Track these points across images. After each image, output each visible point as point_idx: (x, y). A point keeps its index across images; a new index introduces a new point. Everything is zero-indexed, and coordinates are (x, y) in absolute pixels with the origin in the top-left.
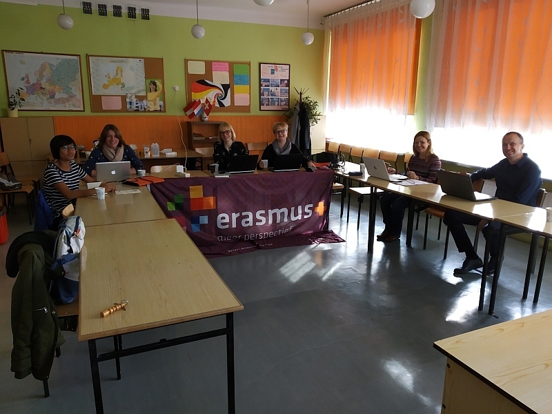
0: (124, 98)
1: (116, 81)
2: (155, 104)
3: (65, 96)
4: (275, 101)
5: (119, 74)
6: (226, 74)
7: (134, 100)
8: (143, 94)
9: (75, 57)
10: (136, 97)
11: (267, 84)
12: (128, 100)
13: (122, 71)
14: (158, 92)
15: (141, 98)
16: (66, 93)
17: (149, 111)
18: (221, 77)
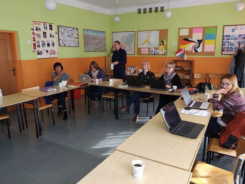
0: (149, 49)
1: (147, 41)
2: (162, 51)
3: (129, 48)
4: (233, 49)
5: (149, 38)
6: (201, 34)
7: (154, 50)
8: (157, 47)
9: (134, 33)
10: (154, 48)
11: (228, 38)
12: (151, 50)
13: (149, 37)
14: (164, 46)
15: (156, 49)
16: (129, 47)
17: (159, 55)
18: (197, 36)
